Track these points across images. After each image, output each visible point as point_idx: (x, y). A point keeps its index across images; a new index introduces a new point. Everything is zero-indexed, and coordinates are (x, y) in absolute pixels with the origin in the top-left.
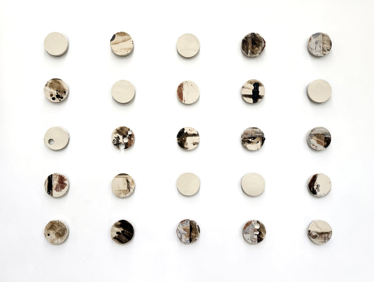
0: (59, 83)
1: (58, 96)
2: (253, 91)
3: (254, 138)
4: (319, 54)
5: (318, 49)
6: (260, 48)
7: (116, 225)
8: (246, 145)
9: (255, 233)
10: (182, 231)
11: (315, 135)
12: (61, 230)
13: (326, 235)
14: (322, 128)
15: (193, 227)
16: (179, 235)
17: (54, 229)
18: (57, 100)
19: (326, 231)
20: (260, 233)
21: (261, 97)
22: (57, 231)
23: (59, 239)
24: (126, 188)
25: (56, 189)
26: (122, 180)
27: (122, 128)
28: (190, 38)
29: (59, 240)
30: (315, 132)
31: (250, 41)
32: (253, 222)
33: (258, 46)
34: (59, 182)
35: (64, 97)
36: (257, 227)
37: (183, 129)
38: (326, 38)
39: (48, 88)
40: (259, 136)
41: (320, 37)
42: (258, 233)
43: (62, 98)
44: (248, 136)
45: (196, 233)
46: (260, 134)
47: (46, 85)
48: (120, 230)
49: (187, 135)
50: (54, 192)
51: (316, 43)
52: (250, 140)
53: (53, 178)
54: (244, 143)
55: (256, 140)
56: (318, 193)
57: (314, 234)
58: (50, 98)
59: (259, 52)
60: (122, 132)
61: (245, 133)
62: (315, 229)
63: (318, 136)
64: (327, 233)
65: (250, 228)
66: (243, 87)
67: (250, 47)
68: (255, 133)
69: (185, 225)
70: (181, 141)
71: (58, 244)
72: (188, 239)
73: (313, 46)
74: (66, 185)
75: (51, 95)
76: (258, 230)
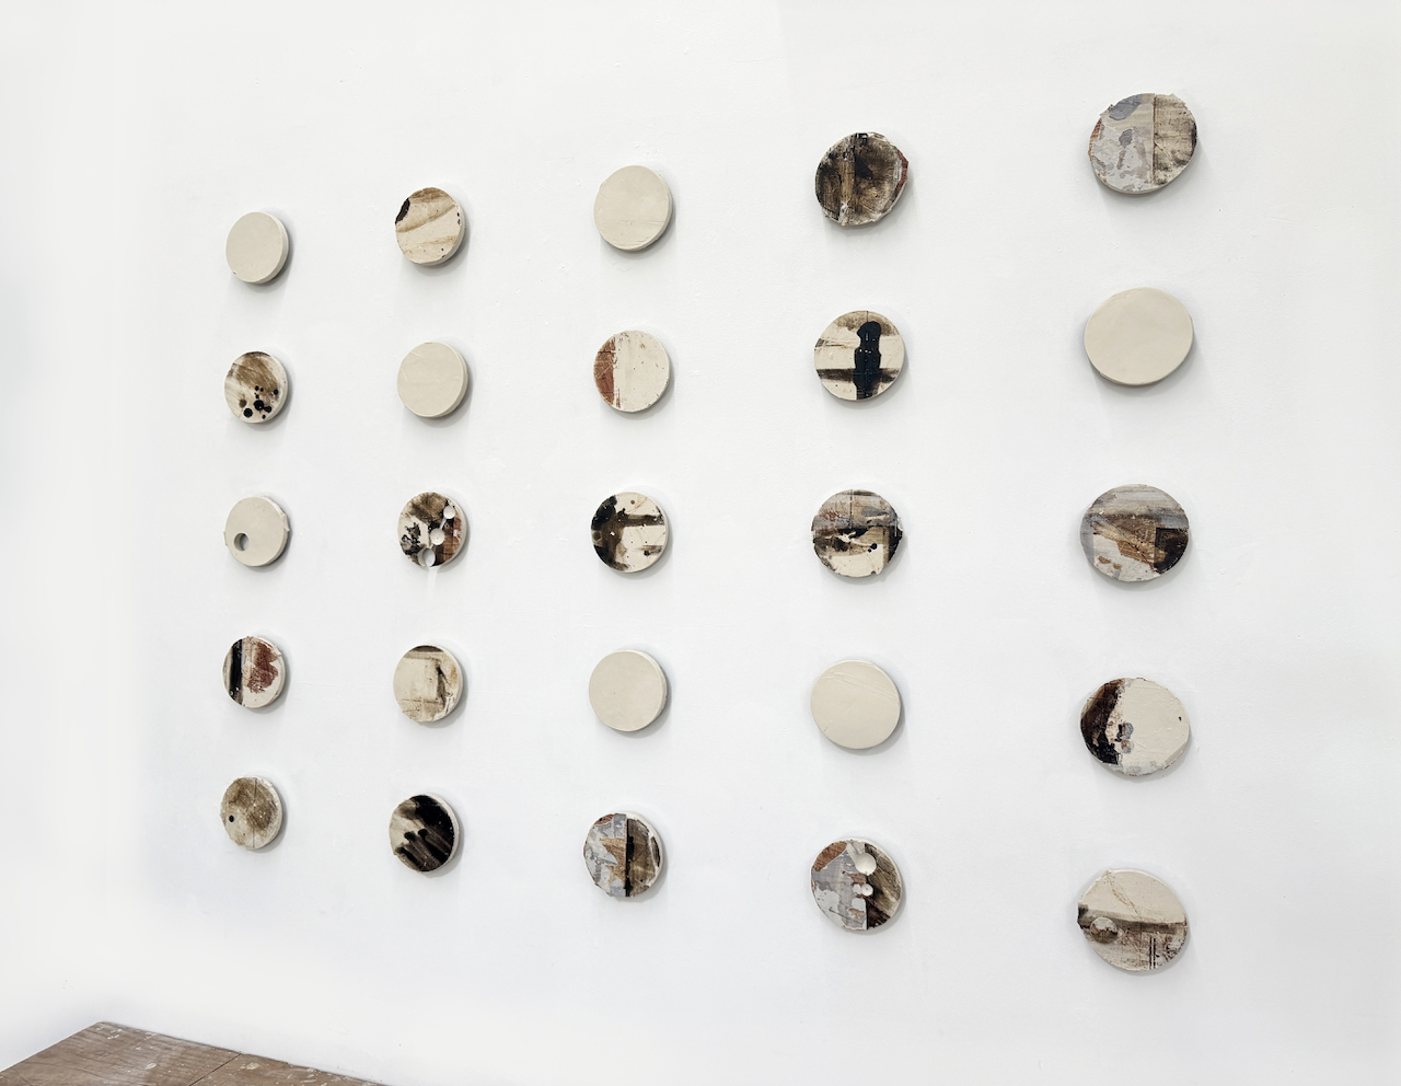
0: (261, 364)
1: (259, 405)
2: (858, 354)
3: (860, 532)
4: (1137, 184)
5: (1134, 161)
6: (887, 188)
7: (405, 811)
8: (830, 557)
9: (857, 889)
10: (602, 852)
11: (1111, 519)
12: (261, 808)
13: (1160, 937)
14: (1143, 488)
15: (638, 841)
17: (244, 805)
18: (257, 417)
19: (1158, 920)
20: (877, 892)
21: (886, 377)
22: (251, 809)
23: (257, 836)
24: (434, 694)
25: (250, 685)
26: (423, 667)
27: (427, 500)
29: (258, 839)
30: (1112, 508)
31: (846, 165)
32: (849, 848)
33: (877, 181)
34: (258, 664)
35: (276, 406)
36: (867, 867)
37: (612, 500)
38: (1169, 114)
39: (234, 382)
40: (878, 526)
41: (1145, 111)
42: (868, 891)
43: (269, 409)
44: (835, 524)
45: (646, 865)
46: (882, 517)
47: (231, 372)
48: (415, 827)
49: (625, 520)
50: (246, 691)
51: (1125, 139)
52: (845, 538)
53: (243, 652)
54: (821, 551)
55: (866, 540)
56: (1126, 760)
57: (1101, 924)
58: (240, 411)
59: (881, 204)
60: (428, 510)
61: (827, 514)
62: (1106, 908)
63: (1125, 522)
64: (1164, 928)
65: (837, 869)
66: (820, 343)
67: (846, 188)
68: (864, 513)
69: (610, 832)
70: (606, 543)
71: (254, 850)
72: (620, 882)
73: (1110, 154)
74: (275, 672)
75: (243, 403)
76: (869, 880)
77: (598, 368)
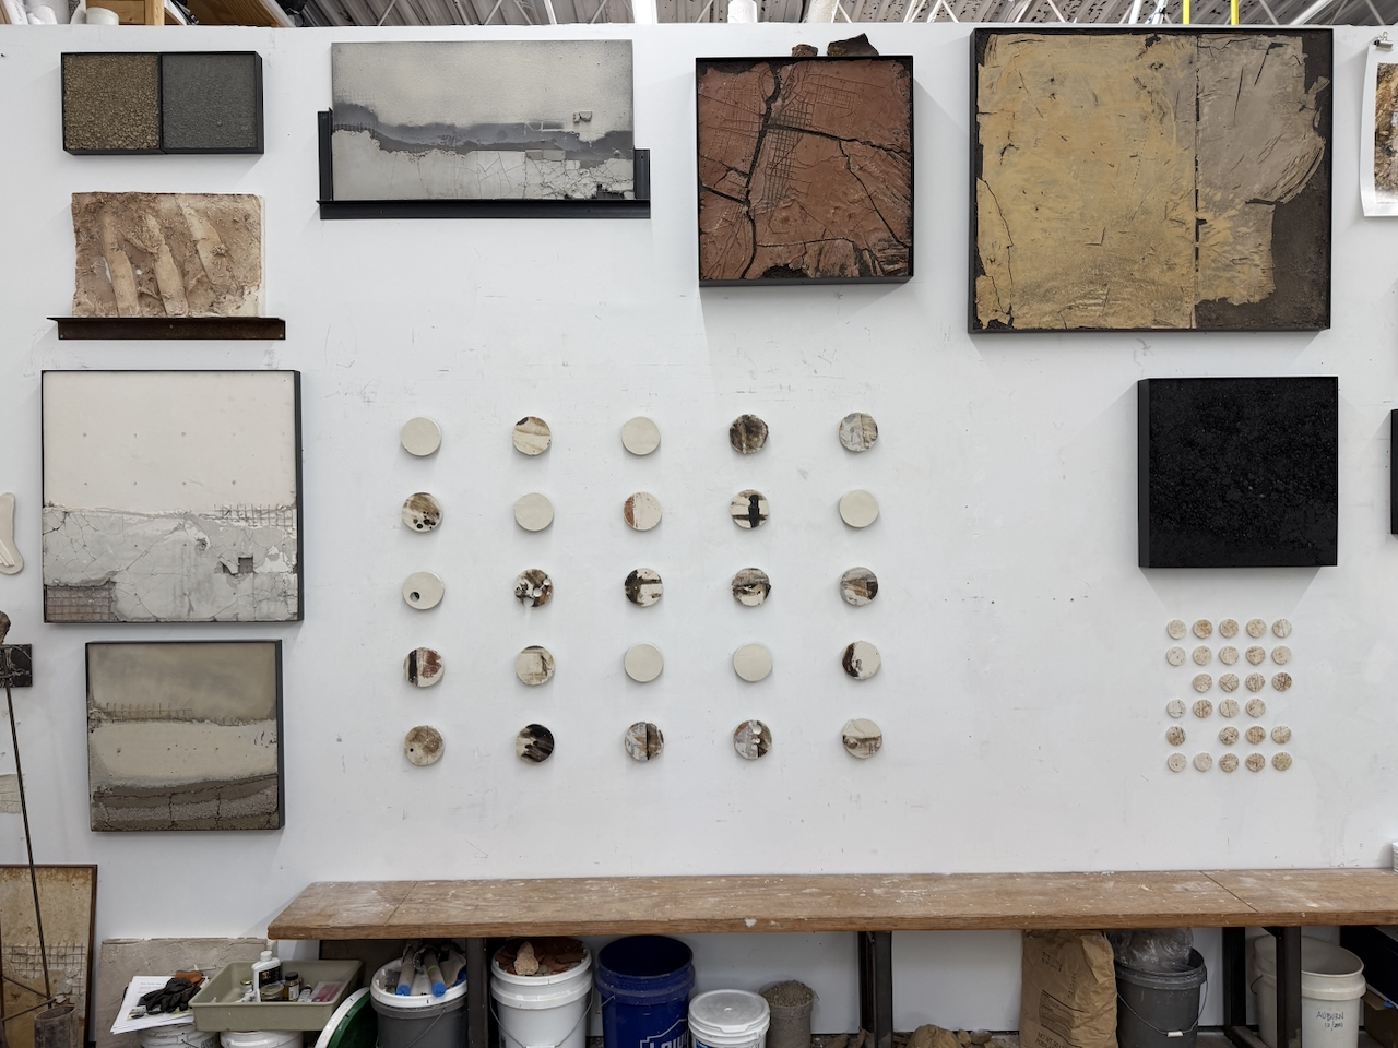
0: (426, 499)
1: (427, 522)
2: (750, 509)
3: (753, 586)
4: (859, 448)
5: (857, 440)
6: (761, 437)
7: (524, 735)
8: (741, 597)
9: (754, 741)
10: (634, 741)
11: (850, 582)
12: (432, 741)
13: (873, 743)
14: (859, 568)
15: (652, 733)
16: (630, 748)
17: (420, 741)
18: (426, 528)
19: (872, 736)
20: (762, 741)
21: (763, 518)
22: (425, 743)
23: (430, 757)
24: (540, 670)
25: (423, 674)
26: (533, 657)
27: (536, 573)
28: (644, 424)
29: (430, 759)
30: (850, 578)
31: (741, 428)
32: (750, 724)
33: (757, 435)
34: (428, 662)
35: (437, 521)
36: (757, 731)
37: (636, 572)
38: (867, 421)
39: (408, 510)
40: (761, 583)
41: (858, 419)
42: (758, 741)
43: (434, 524)
44: (741, 581)
45: (657, 744)
46: (762, 580)
47: (406, 505)
48: (531, 741)
49: (642, 581)
50: (420, 678)
51: (852, 430)
52: (747, 589)
53: (418, 656)
54: (736, 595)
55: (756, 589)
56: (861, 674)
57: (852, 741)
58: (414, 526)
59: (760, 444)
60: (535, 578)
61: (739, 578)
62: (853, 734)
63: (854, 582)
64: (874, 739)
65: (745, 734)
66: (733, 503)
67: (743, 438)
68: (754, 577)
69: (638, 731)
70: (632, 592)
71: (427, 765)
72: (644, 754)
73: (847, 436)
74: (439, 666)
75: (416, 521)
76: (759, 736)
77: (625, 509)
